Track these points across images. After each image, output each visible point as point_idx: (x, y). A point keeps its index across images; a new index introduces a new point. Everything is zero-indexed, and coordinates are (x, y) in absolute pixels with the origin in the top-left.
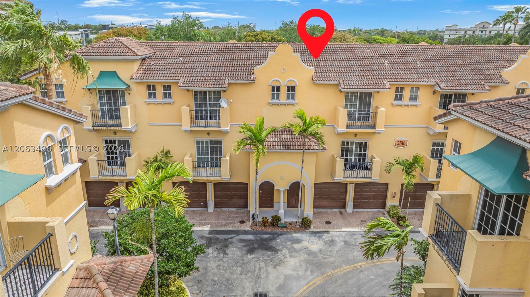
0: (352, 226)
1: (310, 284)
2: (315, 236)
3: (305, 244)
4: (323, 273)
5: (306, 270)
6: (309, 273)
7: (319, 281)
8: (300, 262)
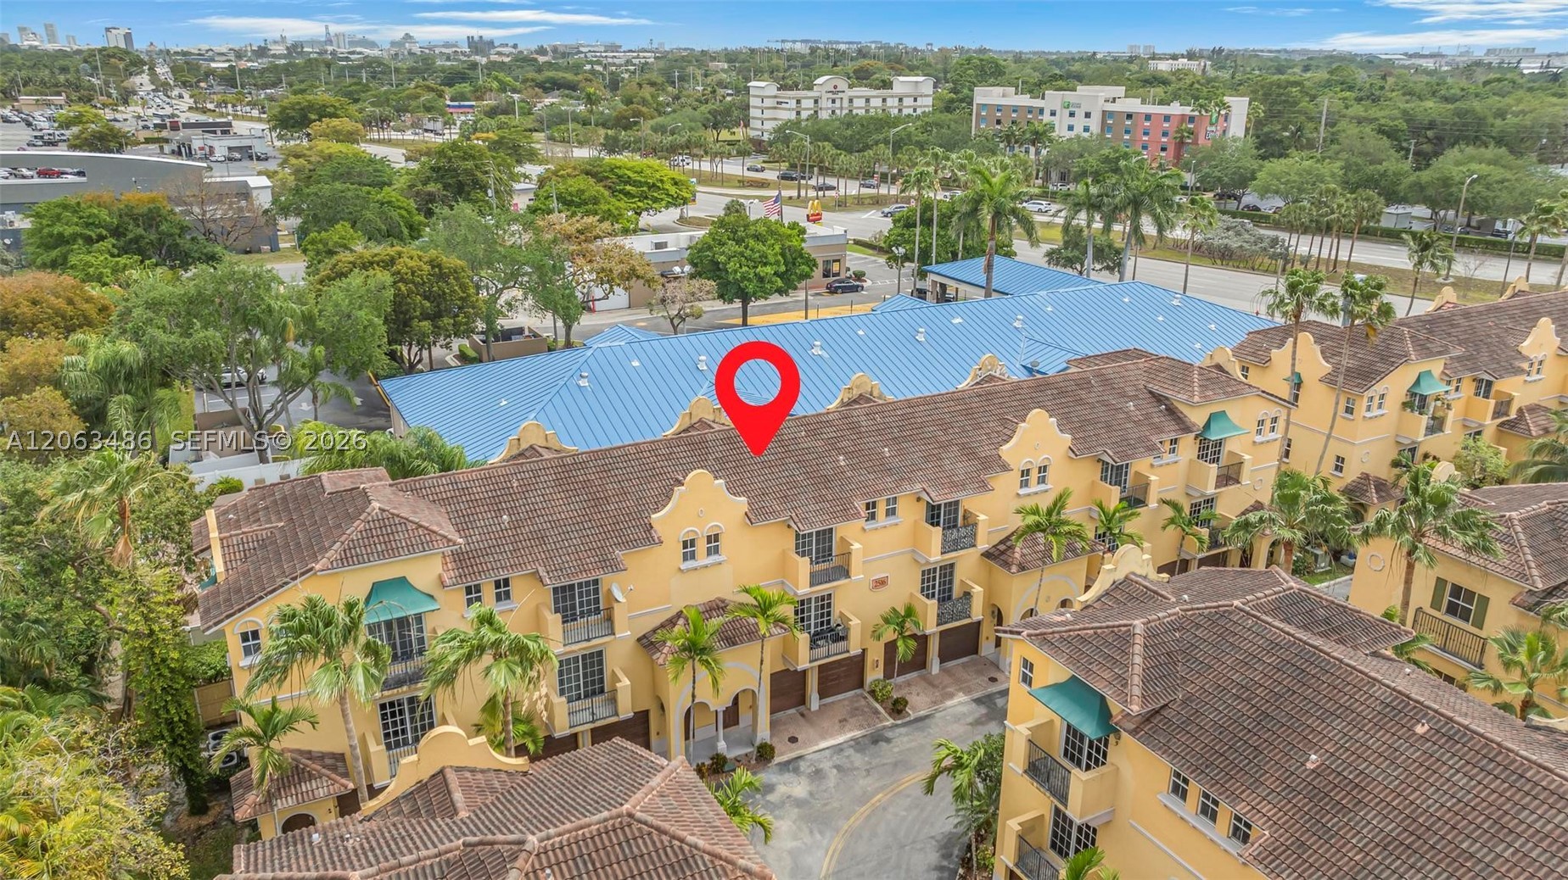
0: (832, 736)
1: (830, 853)
2: (789, 771)
3: (782, 789)
4: (837, 831)
5: (811, 832)
6: (818, 836)
7: (838, 843)
8: (794, 822)
